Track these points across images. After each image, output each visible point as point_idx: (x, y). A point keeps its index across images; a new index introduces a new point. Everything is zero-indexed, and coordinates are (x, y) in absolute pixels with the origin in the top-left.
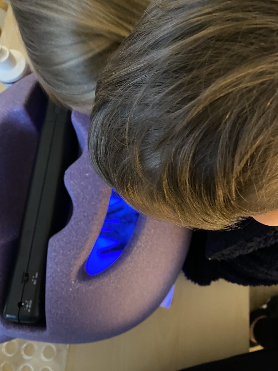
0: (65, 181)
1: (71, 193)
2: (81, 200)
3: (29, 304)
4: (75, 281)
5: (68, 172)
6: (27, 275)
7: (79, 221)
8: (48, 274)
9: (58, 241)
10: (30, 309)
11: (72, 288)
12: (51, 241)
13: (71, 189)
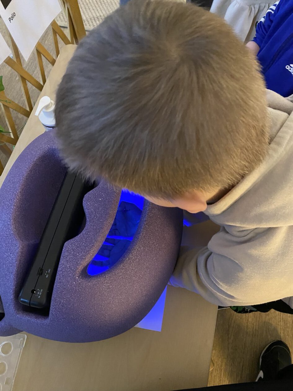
0: (83, 202)
1: (86, 211)
2: (93, 216)
3: (40, 292)
4: (79, 277)
5: (86, 196)
6: (42, 270)
7: (89, 232)
8: (59, 269)
9: (71, 244)
10: (40, 295)
11: (75, 283)
12: (66, 244)
13: (87, 208)
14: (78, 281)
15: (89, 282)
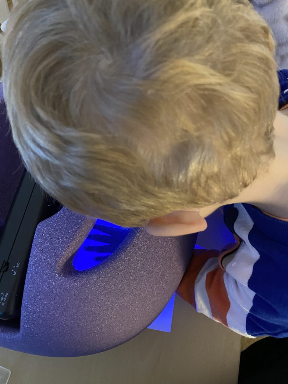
3: (4, 297)
6: (7, 264)
9: (46, 227)
10: (4, 302)
11: (55, 283)
12: (39, 226)
14: (59, 280)
15: (75, 282)
